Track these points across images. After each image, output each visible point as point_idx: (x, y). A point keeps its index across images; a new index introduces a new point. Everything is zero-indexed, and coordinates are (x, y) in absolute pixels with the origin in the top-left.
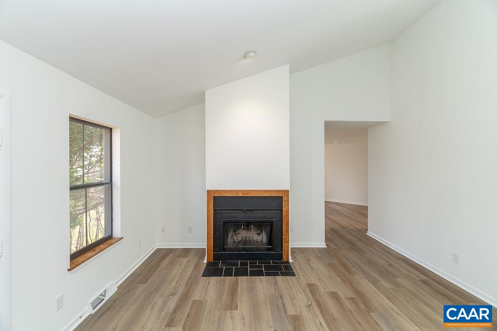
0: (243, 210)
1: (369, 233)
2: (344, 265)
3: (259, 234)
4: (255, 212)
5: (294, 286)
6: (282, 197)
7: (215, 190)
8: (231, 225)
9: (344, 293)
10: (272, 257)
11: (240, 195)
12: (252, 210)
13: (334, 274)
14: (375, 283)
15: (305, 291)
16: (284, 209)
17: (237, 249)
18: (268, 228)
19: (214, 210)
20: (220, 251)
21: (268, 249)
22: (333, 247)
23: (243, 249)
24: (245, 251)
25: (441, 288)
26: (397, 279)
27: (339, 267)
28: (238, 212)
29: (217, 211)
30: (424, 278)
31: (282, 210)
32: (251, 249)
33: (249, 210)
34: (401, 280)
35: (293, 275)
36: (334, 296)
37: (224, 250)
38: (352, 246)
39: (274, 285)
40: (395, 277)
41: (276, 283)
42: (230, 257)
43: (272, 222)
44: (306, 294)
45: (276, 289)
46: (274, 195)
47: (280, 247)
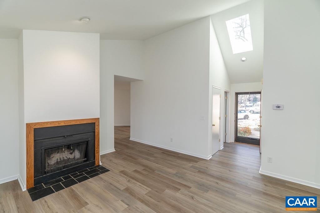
0: (64, 136)
1: (131, 139)
2: (131, 157)
3: (71, 154)
4: (74, 136)
5: (113, 176)
6: (95, 123)
7: (36, 123)
8: (52, 151)
9: (140, 168)
10: (88, 166)
11: (63, 124)
12: (72, 135)
13: (129, 162)
14: (148, 159)
15: (121, 176)
16: (96, 131)
17: (58, 169)
18: (84, 146)
19: (35, 141)
20: (41, 175)
21: (85, 161)
22: (119, 150)
23: (64, 167)
24: (66, 168)
25: (169, 153)
26: (154, 155)
27: (129, 158)
28: (60, 138)
29: (37, 141)
30: (162, 151)
31: (94, 132)
32: (71, 165)
33: (70, 136)
34: (155, 155)
35: (108, 171)
36: (136, 171)
37: (45, 173)
38: (128, 147)
39: (101, 180)
40: (153, 155)
41: (101, 179)
42: (52, 177)
43: (87, 142)
44: (123, 177)
45: (104, 181)
46: (90, 122)
47: (93, 157)
